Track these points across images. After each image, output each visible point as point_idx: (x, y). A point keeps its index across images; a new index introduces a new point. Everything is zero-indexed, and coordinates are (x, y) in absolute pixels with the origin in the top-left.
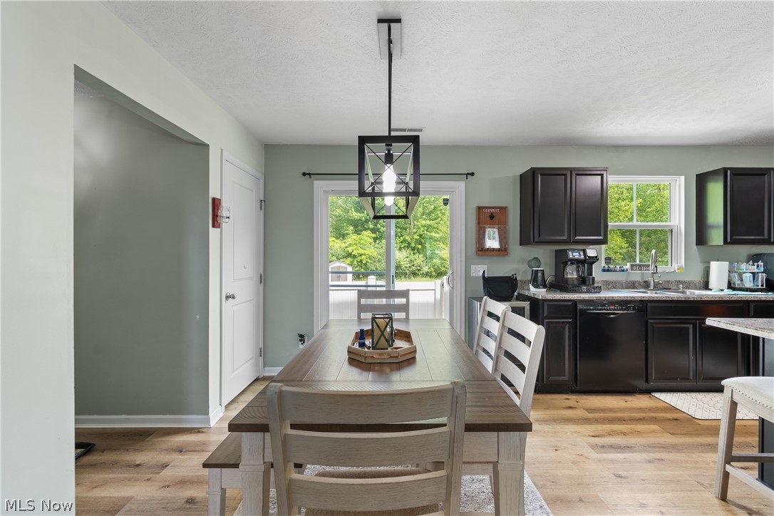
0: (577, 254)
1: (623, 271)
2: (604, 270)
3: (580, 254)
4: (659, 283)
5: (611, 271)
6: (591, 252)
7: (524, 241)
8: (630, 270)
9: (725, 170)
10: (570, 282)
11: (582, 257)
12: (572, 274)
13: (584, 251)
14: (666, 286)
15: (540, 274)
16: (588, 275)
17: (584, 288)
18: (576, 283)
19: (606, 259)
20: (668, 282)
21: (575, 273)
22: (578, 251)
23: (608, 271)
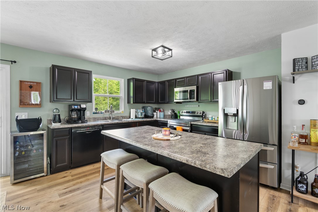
0: (77, 107)
1: (102, 113)
2: (94, 113)
3: (78, 107)
4: (114, 117)
5: (97, 113)
6: (83, 106)
7: (52, 101)
8: (104, 113)
9: (133, 78)
10: (73, 119)
11: (79, 108)
12: (74, 115)
13: (80, 105)
14: (117, 118)
15: (57, 116)
16: (83, 116)
17: (80, 122)
18: (76, 119)
19: (95, 109)
20: (118, 117)
21: (76, 115)
22: (77, 105)
23: (96, 113)
